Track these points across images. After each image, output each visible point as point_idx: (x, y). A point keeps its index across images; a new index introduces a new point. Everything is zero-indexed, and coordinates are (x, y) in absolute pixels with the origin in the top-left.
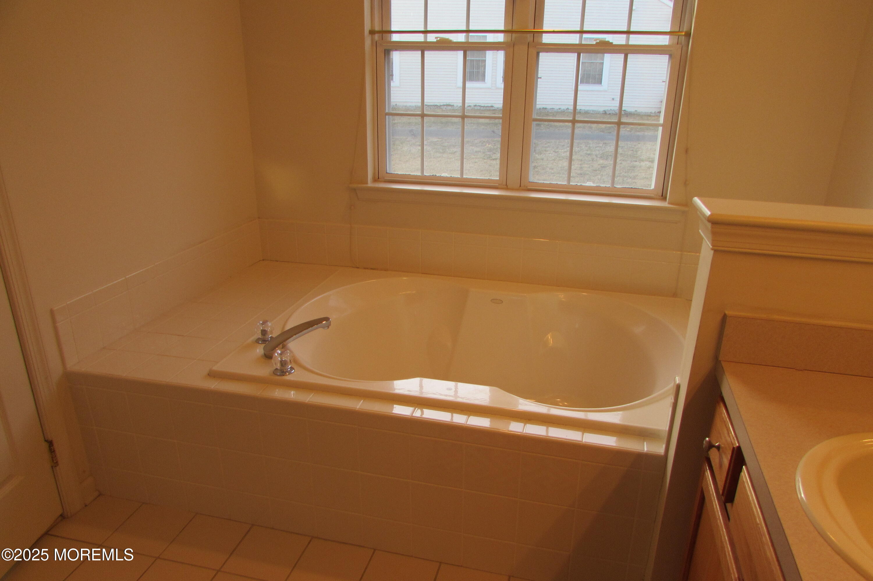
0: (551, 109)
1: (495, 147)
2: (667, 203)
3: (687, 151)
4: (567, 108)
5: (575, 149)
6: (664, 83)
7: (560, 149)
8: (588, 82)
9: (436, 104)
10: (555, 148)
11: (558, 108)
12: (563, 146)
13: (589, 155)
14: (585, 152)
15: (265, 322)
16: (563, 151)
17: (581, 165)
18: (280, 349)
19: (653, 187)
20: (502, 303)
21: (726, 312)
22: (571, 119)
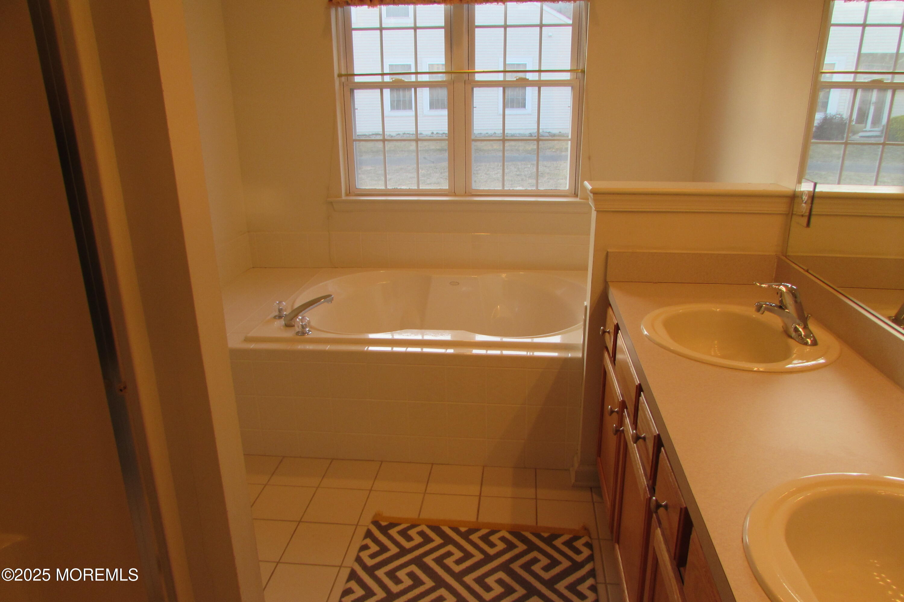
0: (479, 134)
1: (429, 172)
2: (578, 199)
3: (589, 158)
4: (494, 132)
5: (506, 171)
6: (570, 108)
7: (491, 172)
8: (512, 107)
9: (364, 133)
10: (486, 171)
11: (486, 133)
12: (493, 168)
13: (518, 175)
14: (514, 173)
15: (280, 302)
16: (494, 173)
17: (512, 185)
18: (301, 316)
19: (567, 188)
20: (458, 284)
21: (609, 250)
22: (502, 138)
